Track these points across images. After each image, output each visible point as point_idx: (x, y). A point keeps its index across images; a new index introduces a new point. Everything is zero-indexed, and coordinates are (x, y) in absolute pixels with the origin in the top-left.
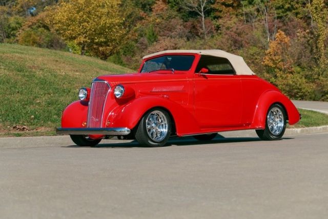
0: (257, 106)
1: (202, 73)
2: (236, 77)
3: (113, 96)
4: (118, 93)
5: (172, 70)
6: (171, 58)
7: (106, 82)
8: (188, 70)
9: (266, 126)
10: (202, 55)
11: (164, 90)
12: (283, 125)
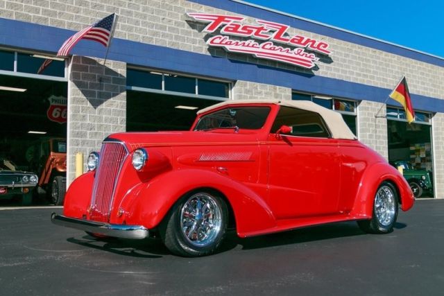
0: (361, 185)
1: (281, 133)
2: (331, 142)
3: (131, 166)
4: (138, 161)
5: (235, 129)
6: (235, 112)
7: (122, 143)
8: (260, 128)
9: (374, 214)
10: (282, 106)
11: (220, 158)
12: (393, 212)
